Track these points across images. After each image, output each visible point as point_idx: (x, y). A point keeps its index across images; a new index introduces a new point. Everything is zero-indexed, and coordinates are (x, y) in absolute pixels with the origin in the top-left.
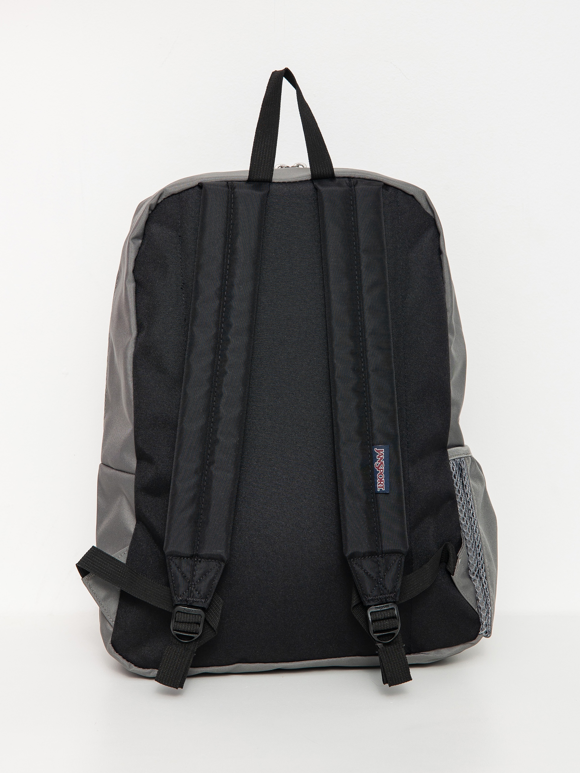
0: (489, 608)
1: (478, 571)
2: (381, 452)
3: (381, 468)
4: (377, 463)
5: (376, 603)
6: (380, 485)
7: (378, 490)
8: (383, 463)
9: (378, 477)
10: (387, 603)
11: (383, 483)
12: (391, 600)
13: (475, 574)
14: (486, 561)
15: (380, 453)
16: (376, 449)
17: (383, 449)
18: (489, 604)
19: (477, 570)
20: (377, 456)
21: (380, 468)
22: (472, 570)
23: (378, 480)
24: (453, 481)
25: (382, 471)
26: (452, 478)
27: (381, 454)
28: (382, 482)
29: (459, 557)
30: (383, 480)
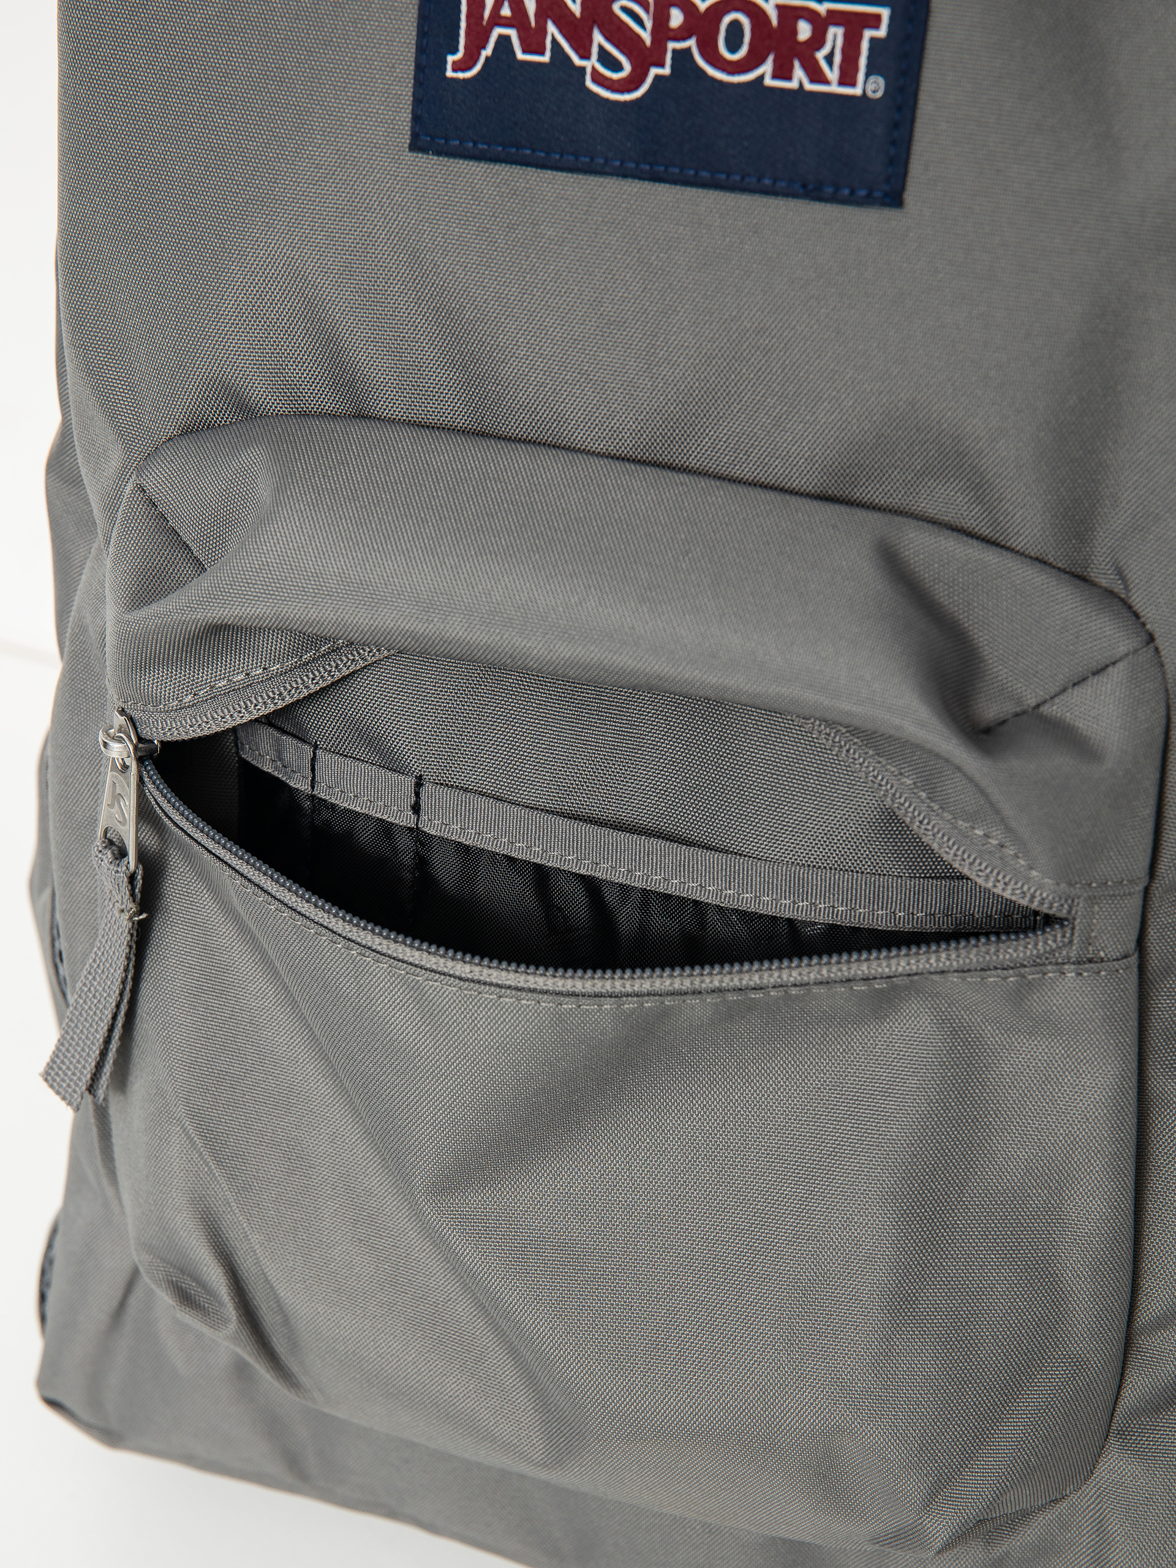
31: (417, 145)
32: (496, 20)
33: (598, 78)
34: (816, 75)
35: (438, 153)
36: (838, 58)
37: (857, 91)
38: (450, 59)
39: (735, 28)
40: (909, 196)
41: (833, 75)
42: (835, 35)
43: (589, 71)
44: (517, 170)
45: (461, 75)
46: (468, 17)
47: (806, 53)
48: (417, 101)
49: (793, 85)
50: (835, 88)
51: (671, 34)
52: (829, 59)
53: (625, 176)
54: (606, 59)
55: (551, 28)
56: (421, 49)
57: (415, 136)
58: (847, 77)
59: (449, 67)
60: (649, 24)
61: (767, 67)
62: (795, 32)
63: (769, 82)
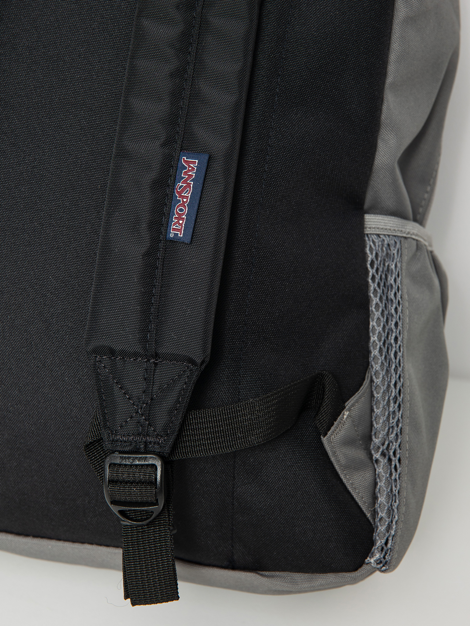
0: (395, 517)
1: (389, 445)
2: (192, 165)
3: (185, 195)
4: (181, 184)
5: (127, 449)
6: (177, 226)
7: (172, 235)
8: (192, 186)
9: (176, 211)
10: (146, 452)
11: (183, 223)
12: (157, 448)
13: (381, 450)
14: (407, 429)
15: (189, 166)
16: (185, 158)
17: (197, 161)
18: (396, 510)
19: (387, 443)
20: (183, 171)
21: (183, 194)
22: (376, 441)
23: (174, 216)
24: (367, 272)
25: (185, 200)
26: (366, 265)
27: (190, 169)
28: (181, 222)
29: (347, 407)
30: (184, 217)
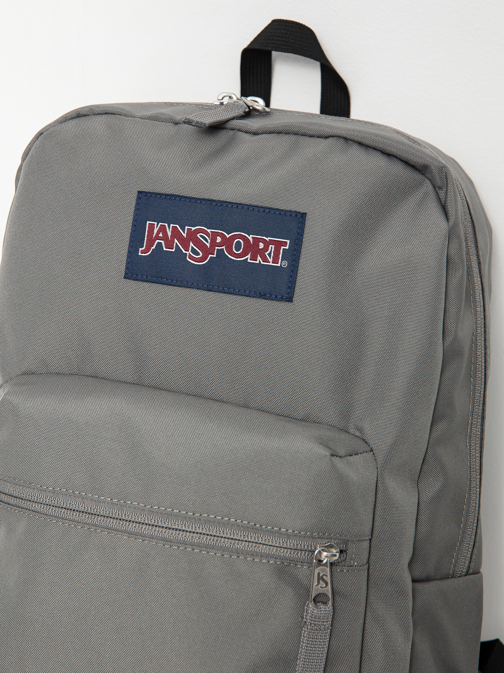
31: (126, 277)
32: (157, 237)
33: (191, 257)
34: (265, 260)
35: (134, 280)
36: (272, 255)
37: (279, 265)
38: (140, 249)
39: (238, 244)
40: (294, 299)
41: (271, 260)
42: (272, 247)
43: (188, 254)
44: (161, 286)
45: (144, 255)
46: (147, 236)
47: (262, 253)
48: (128, 263)
49: (258, 262)
50: (271, 264)
51: (217, 244)
52: (270, 255)
53: (198, 289)
54: (194, 251)
55: (176, 241)
56: (130, 246)
57: (126, 274)
58: (275, 261)
59: (140, 252)
60: (209, 241)
61: (249, 256)
62: (259, 246)
63: (249, 261)
